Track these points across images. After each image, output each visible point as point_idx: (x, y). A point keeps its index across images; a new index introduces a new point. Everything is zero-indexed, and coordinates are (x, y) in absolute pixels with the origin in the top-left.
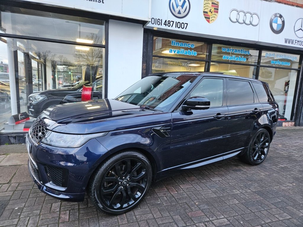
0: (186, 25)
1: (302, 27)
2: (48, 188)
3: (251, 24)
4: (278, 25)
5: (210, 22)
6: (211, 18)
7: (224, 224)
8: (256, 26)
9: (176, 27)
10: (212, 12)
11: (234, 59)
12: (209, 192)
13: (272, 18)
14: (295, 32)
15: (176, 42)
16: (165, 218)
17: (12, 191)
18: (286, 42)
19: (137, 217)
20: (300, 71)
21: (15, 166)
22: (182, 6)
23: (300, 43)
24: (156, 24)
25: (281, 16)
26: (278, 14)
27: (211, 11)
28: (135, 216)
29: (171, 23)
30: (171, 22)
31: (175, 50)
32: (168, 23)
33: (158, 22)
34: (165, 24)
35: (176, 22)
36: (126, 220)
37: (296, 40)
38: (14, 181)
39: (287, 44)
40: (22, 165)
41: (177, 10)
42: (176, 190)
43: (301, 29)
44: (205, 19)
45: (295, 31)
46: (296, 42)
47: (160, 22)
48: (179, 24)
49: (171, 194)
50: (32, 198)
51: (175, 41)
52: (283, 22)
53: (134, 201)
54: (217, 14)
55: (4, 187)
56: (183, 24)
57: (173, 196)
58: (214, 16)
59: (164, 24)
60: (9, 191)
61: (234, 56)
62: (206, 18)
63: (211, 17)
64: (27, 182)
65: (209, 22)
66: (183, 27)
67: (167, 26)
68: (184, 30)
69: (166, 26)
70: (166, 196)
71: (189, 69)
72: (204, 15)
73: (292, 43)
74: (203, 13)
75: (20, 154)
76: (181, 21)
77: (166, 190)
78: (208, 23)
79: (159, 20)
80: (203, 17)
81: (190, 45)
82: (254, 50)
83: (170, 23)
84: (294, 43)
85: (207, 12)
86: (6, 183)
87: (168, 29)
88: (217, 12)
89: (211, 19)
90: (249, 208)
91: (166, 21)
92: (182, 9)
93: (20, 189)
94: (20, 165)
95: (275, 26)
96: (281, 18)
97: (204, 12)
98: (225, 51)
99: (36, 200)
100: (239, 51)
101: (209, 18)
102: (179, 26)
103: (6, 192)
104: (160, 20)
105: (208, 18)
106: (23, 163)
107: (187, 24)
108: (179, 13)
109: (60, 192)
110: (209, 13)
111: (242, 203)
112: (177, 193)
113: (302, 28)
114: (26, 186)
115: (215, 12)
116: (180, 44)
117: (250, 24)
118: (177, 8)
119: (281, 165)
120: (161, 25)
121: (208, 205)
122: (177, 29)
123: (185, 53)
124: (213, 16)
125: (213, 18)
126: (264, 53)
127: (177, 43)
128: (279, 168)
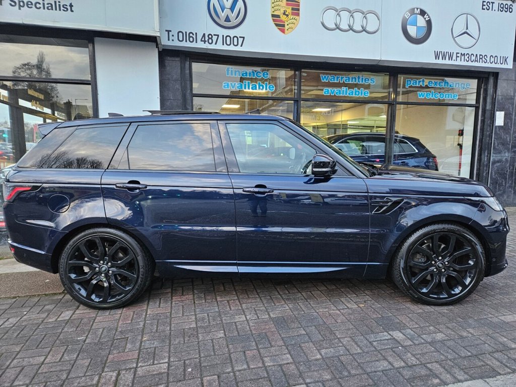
0: (241, 40)
1: (467, 29)
3: (364, 30)
4: (419, 28)
5: (286, 31)
6: (288, 25)
8: (375, 32)
9: (223, 45)
10: (287, 15)
11: (346, 94)
13: (406, 16)
14: (454, 38)
15: (234, 70)
18: (437, 57)
20: (479, 107)
22: (232, 9)
23: (466, 57)
24: (186, 41)
25: (423, 13)
26: (417, 9)
27: (286, 13)
29: (215, 38)
30: (213, 36)
31: (233, 84)
32: (209, 38)
33: (190, 37)
34: (203, 39)
35: (223, 36)
37: (457, 53)
39: (440, 61)
41: (223, 15)
43: (465, 33)
44: (276, 28)
45: (455, 35)
46: (457, 57)
47: (194, 37)
48: (228, 38)
54: (297, 17)
56: (235, 39)
58: (292, 20)
59: (201, 41)
61: (344, 89)
62: (277, 25)
63: (286, 24)
65: (283, 31)
66: (236, 44)
67: (207, 43)
68: (239, 48)
69: (205, 43)
72: (274, 20)
73: (451, 57)
74: (271, 18)
76: (232, 33)
78: (282, 33)
79: (191, 35)
80: (272, 23)
83: (211, 38)
84: (454, 58)
85: (278, 16)
87: (209, 48)
88: (298, 15)
89: (287, 27)
91: (204, 34)
92: (232, 13)
95: (412, 31)
96: (423, 16)
97: (273, 16)
98: (327, 80)
100: (354, 79)
101: (284, 26)
102: (228, 43)
104: (193, 34)
105: (281, 26)
107: (244, 38)
108: (227, 19)
110: (283, 18)
113: (468, 31)
115: (293, 14)
117: (362, 31)
118: (223, 12)
120: (196, 42)
122: (225, 47)
123: (252, 88)
124: (290, 21)
125: (290, 25)
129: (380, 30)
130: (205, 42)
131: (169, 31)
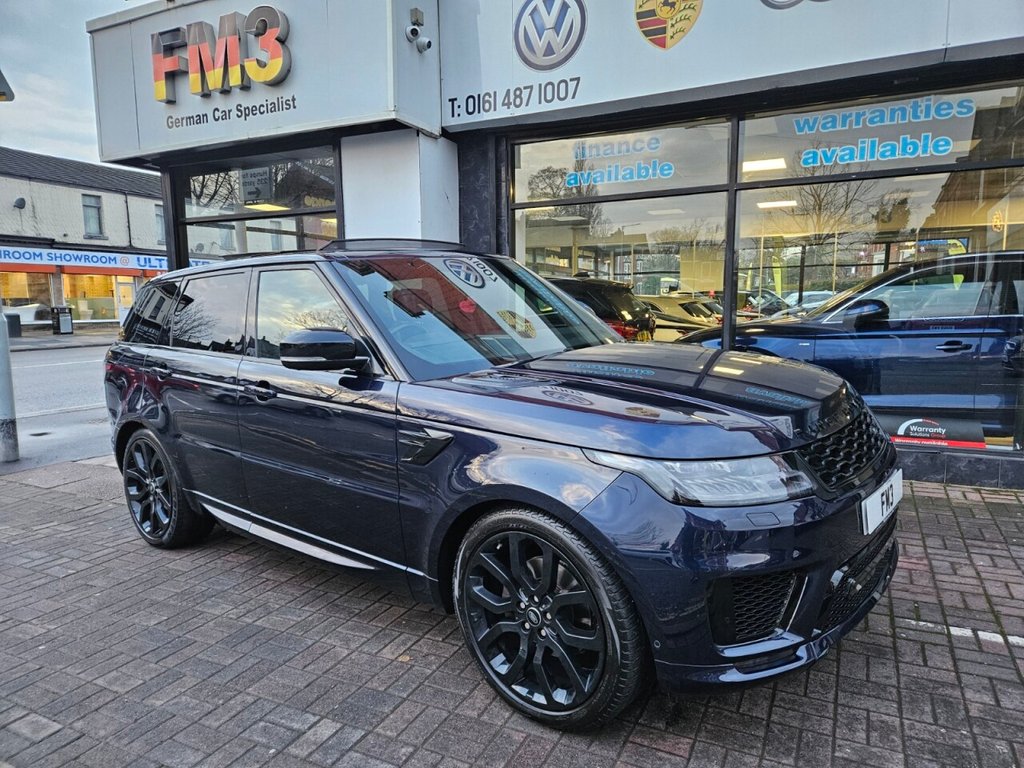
0: (572, 85)
5: (669, 41)
6: (673, 26)
9: (540, 103)
10: (673, 5)
11: (874, 157)
22: (557, 28)
24: (479, 112)
29: (525, 94)
30: (524, 91)
32: (516, 97)
33: (485, 102)
34: (506, 101)
35: (540, 86)
41: (540, 45)
44: (645, 40)
47: (492, 100)
48: (549, 88)
54: (696, 3)
56: (562, 85)
58: (684, 13)
59: (503, 104)
63: (669, 25)
65: (662, 44)
66: (563, 95)
67: (512, 106)
68: (569, 104)
69: (509, 108)
72: (642, 25)
74: (633, 22)
76: (555, 76)
78: (658, 50)
79: (487, 98)
80: (638, 32)
83: (520, 96)
85: (652, 13)
87: (516, 114)
89: (670, 32)
91: (509, 91)
92: (558, 35)
97: (640, 15)
98: (811, 129)
101: (664, 31)
102: (550, 97)
104: (490, 97)
105: (656, 34)
107: (578, 79)
108: (549, 51)
110: (663, 13)
118: (540, 39)
120: (495, 110)
122: (545, 107)
123: (622, 177)
124: (679, 16)
125: (678, 26)
130: (508, 105)
131: (452, 101)
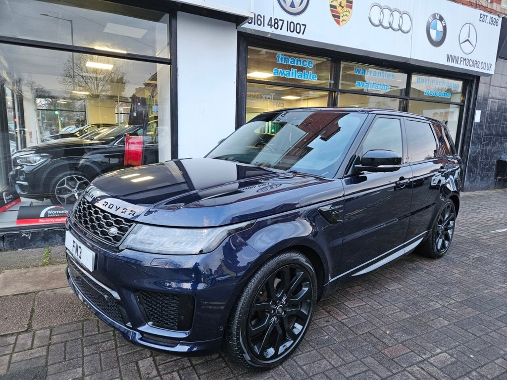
0: (303, 27)
1: (469, 37)
2: (145, 335)
3: (400, 29)
4: (438, 32)
5: (341, 23)
6: (342, 17)
7: (449, 363)
8: (407, 32)
9: (287, 31)
10: (343, 7)
12: (395, 309)
13: (430, 20)
14: (460, 44)
15: (284, 57)
16: (350, 364)
17: (43, 346)
18: (448, 60)
19: (304, 367)
20: (464, 106)
21: (27, 296)
23: (467, 62)
24: (255, 24)
25: (441, 19)
26: (438, 14)
27: (342, 5)
28: (300, 367)
29: (280, 23)
30: (279, 21)
31: (282, 72)
32: (275, 23)
33: (258, 20)
34: (270, 23)
35: (288, 21)
36: (288, 376)
37: (462, 58)
38: (37, 324)
39: (450, 64)
40: (39, 291)
42: (342, 312)
43: (467, 40)
44: (332, 19)
45: (461, 42)
46: (461, 61)
47: (262, 19)
48: (292, 24)
49: (338, 320)
50: (91, 355)
51: (282, 55)
52: (445, 28)
53: (293, 341)
54: (350, 10)
55: (22, 339)
56: (298, 26)
57: (343, 323)
58: (347, 13)
59: (268, 25)
60: (38, 347)
61: (372, 82)
62: (334, 16)
63: (341, 15)
64: (65, 324)
65: (338, 22)
66: (298, 31)
67: (273, 27)
68: (300, 36)
69: (271, 28)
70: (331, 325)
71: (281, 105)
72: (332, 11)
73: (457, 62)
74: (329, 8)
75: (23, 271)
76: (295, 19)
77: (326, 314)
78: (337, 24)
79: (259, 17)
80: (330, 14)
81: (306, 62)
82: (399, 72)
83: (277, 23)
84: (459, 62)
85: (335, 7)
86: (23, 332)
87: (275, 33)
88: (351, 7)
89: (341, 19)
90: (468, 330)
91: (271, 18)
93: (60, 340)
94: (34, 292)
95: (433, 33)
96: (441, 22)
97: (331, 6)
99: (100, 360)
100: (379, 74)
101: (339, 17)
102: (292, 30)
103: (32, 349)
104: (261, 17)
105: (336, 17)
106: (39, 288)
107: (305, 25)
108: (292, 5)
109: (176, 341)
110: (339, 9)
111: (454, 323)
112: (346, 317)
113: (469, 39)
114: (69, 332)
115: (348, 6)
116: (290, 60)
117: (398, 30)
119: (473, 255)
120: (264, 26)
121: (408, 334)
122: (289, 34)
123: (298, 76)
124: (345, 13)
125: (344, 17)
126: (414, 78)
127: (285, 59)
128: (473, 259)
129: (411, 31)
130: (271, 26)
